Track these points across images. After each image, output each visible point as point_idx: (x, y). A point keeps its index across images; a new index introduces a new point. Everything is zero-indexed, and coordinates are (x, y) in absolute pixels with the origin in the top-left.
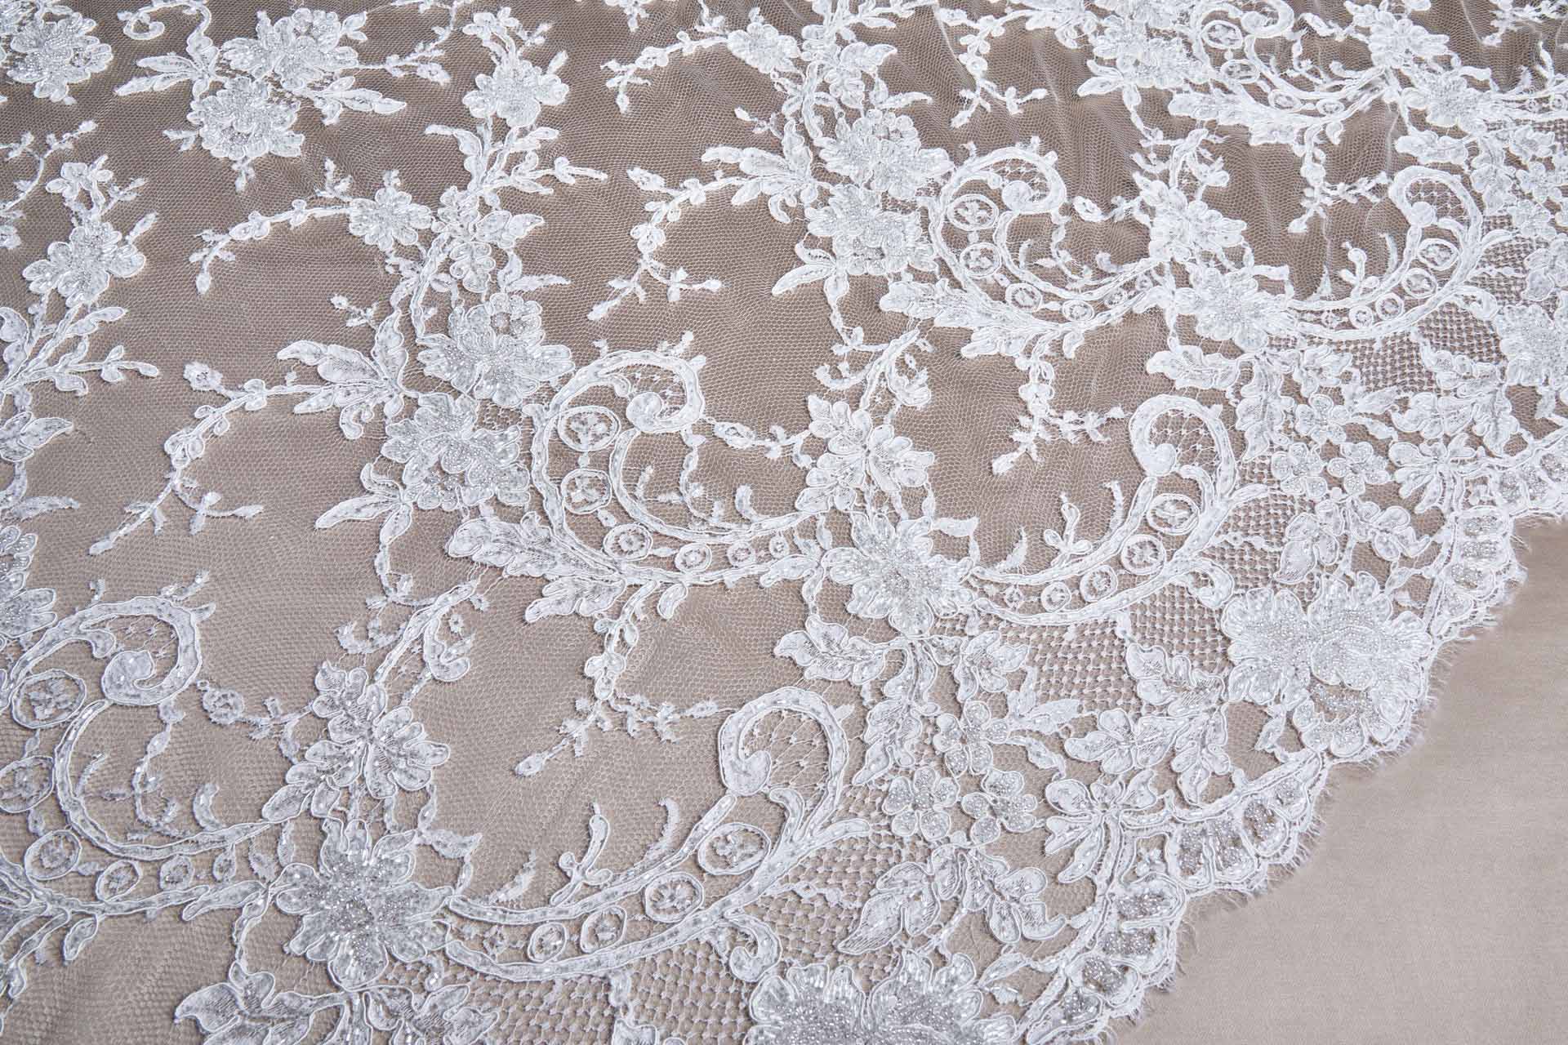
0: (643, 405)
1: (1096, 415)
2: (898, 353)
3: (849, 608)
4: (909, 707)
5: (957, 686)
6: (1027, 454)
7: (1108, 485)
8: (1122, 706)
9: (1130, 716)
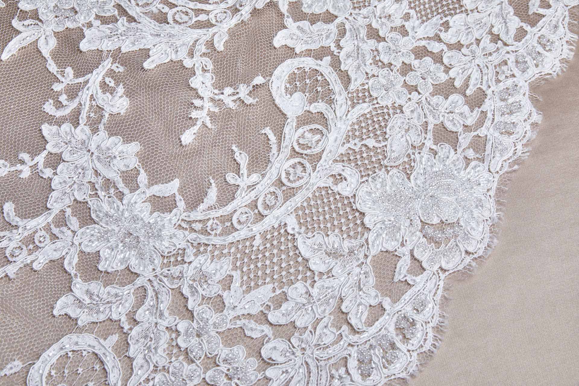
1: (245, 86)
2: (100, 78)
3: (100, 268)
4: (156, 323)
5: (186, 299)
6: (204, 125)
7: (263, 132)
8: (302, 279)
9: (308, 284)
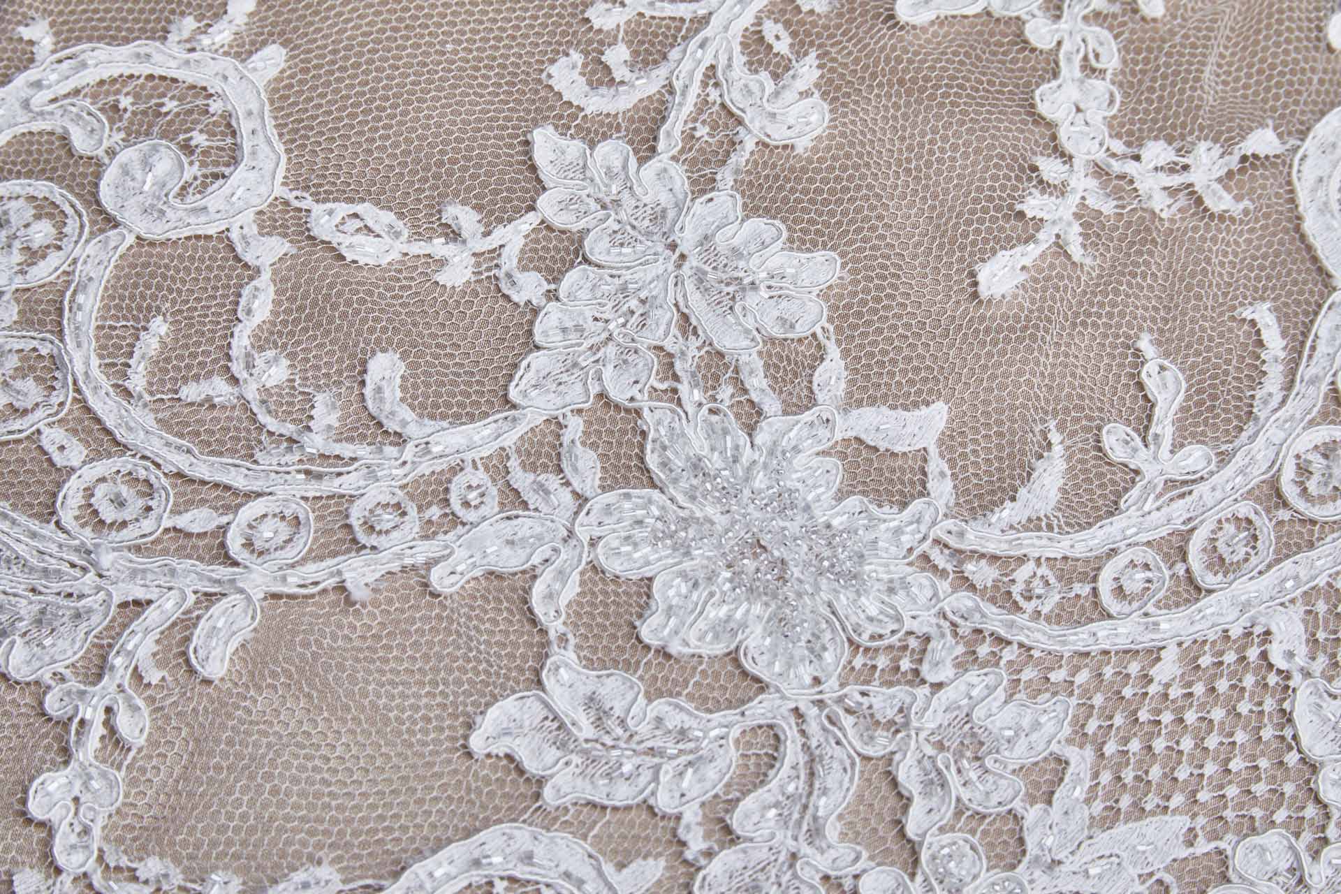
0: (139, 175)
1: (1217, 150)
2: (747, 19)
3: (645, 632)
4: (794, 856)
5: (905, 802)
6: (1060, 247)
7: (1247, 314)
8: (1285, 825)
9: (1301, 845)
